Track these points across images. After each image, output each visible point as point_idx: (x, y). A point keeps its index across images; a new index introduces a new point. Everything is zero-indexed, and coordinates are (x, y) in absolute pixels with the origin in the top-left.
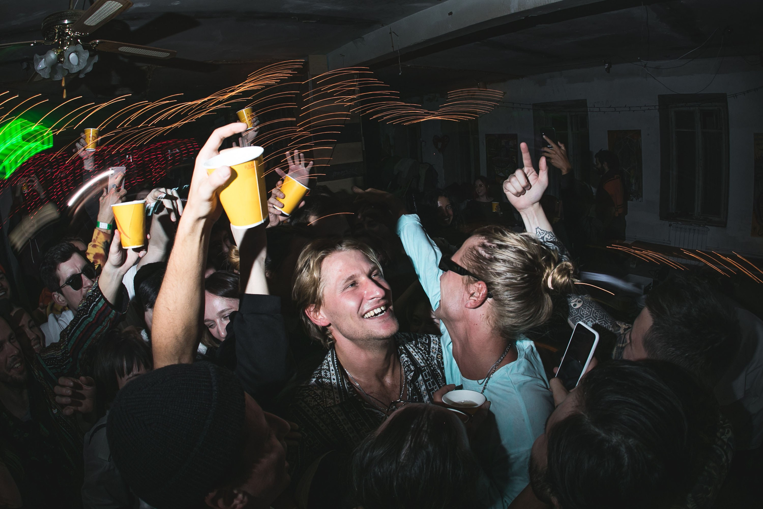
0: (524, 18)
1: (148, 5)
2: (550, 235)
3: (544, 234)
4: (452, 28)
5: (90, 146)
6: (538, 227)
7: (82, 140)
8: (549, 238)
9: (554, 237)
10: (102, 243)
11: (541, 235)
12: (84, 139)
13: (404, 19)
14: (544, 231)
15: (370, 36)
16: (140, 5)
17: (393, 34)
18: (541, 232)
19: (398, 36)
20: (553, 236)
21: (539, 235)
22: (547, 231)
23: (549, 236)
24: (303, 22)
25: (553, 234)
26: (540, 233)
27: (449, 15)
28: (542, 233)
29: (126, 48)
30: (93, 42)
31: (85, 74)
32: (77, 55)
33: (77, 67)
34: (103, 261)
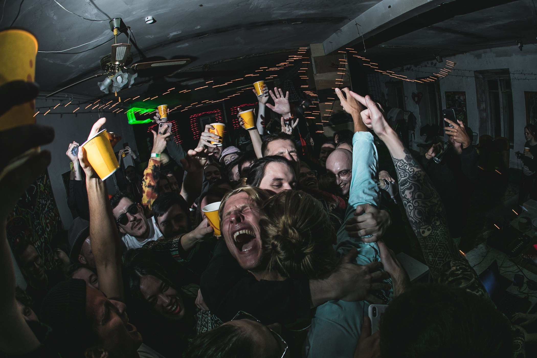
0: (440, 5)
1: (180, 32)
2: (401, 163)
3: (397, 162)
4: (392, 17)
7: (157, 114)
8: (401, 165)
9: (406, 164)
10: (152, 167)
12: (159, 113)
13: (362, 14)
14: (396, 159)
15: (345, 28)
16: (175, 33)
17: (357, 25)
19: (361, 26)
22: (399, 159)
24: (292, 24)
27: (389, 8)
29: (156, 64)
30: (133, 66)
31: (131, 85)
32: (121, 77)
33: (121, 84)
34: (151, 177)
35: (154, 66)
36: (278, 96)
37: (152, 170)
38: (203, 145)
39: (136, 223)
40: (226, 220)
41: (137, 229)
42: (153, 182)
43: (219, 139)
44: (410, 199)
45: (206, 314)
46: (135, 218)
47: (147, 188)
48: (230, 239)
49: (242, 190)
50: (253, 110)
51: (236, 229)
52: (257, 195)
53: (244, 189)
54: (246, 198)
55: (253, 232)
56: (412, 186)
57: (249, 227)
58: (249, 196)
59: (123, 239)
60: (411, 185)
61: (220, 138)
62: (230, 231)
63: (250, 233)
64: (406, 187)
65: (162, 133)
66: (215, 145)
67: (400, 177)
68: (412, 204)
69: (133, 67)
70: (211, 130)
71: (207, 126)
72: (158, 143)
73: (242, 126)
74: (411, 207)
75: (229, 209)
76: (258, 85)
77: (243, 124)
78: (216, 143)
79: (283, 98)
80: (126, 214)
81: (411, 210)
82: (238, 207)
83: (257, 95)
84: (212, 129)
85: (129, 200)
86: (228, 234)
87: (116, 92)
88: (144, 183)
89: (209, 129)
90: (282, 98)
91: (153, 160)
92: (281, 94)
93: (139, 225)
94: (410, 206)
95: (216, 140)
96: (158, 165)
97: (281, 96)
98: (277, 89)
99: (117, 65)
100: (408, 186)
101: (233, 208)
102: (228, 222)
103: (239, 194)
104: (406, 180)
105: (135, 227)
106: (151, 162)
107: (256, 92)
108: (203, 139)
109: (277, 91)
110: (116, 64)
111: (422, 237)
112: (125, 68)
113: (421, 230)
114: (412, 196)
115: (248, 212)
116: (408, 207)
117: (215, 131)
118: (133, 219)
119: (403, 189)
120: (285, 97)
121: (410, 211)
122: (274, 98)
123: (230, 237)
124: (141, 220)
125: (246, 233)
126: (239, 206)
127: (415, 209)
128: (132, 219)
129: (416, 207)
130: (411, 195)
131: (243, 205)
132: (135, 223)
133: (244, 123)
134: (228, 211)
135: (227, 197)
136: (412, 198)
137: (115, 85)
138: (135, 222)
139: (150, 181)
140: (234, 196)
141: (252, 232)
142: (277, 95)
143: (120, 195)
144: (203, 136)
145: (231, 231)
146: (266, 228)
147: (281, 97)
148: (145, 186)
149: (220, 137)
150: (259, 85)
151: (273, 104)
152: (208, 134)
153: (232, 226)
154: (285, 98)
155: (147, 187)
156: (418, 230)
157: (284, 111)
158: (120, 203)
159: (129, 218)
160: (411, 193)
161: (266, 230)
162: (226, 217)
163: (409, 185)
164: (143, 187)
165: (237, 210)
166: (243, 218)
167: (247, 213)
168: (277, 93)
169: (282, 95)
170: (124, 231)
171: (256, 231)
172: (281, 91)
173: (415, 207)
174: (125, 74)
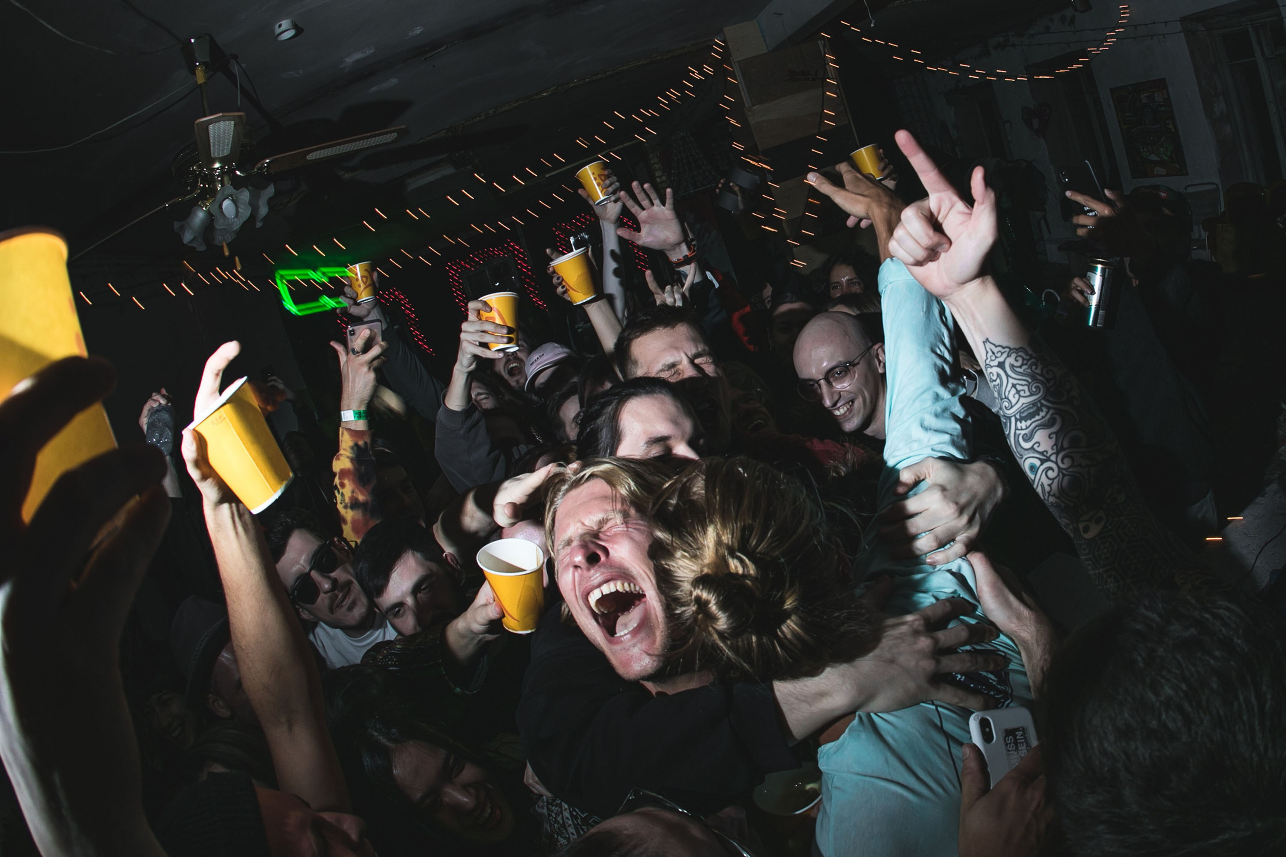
1: (372, 52)
2: (1020, 356)
3: (1005, 355)
5: (363, 293)
6: (987, 339)
8: (1019, 364)
9: (1033, 360)
10: (349, 450)
11: (996, 357)
12: (351, 286)
14: (1004, 348)
18: (995, 350)
20: (1027, 357)
21: (993, 358)
22: (1012, 347)
23: (1018, 358)
25: (1030, 352)
26: (993, 353)
28: (997, 353)
29: (318, 152)
30: (259, 165)
31: (261, 220)
32: (233, 201)
33: (236, 219)
34: (354, 481)
35: (314, 158)
36: (645, 203)
37: (352, 460)
38: (469, 356)
39: (340, 595)
40: (563, 559)
41: (345, 608)
42: (361, 492)
43: (508, 334)
44: (1050, 452)
45: (556, 806)
46: (335, 582)
47: (349, 511)
48: (581, 608)
49: (592, 476)
50: (588, 251)
51: (591, 583)
52: (632, 484)
53: (597, 473)
54: (605, 497)
55: (635, 585)
56: (1055, 416)
57: (625, 575)
58: (612, 490)
59: (311, 637)
60: (1052, 414)
61: (510, 330)
62: (577, 589)
63: (628, 589)
64: (1039, 422)
65: (359, 351)
66: (499, 351)
67: (1014, 397)
68: (1056, 463)
69: (259, 169)
70: (485, 315)
71: (472, 305)
72: (354, 379)
73: (565, 296)
74: (1053, 471)
75: (566, 532)
76: (590, 174)
77: (565, 292)
78: (502, 346)
79: (658, 206)
80: (308, 574)
81: (1053, 479)
82: (587, 523)
83: (591, 202)
84: (486, 311)
85: (309, 537)
86: (574, 599)
87: (225, 245)
88: (339, 497)
89: (478, 311)
90: (658, 208)
91: (349, 430)
92: (652, 197)
93: (349, 598)
94: (1050, 468)
95: (500, 339)
96: (366, 443)
97: (654, 202)
98: (639, 186)
99: (218, 169)
100: (1043, 417)
101: (575, 527)
102: (568, 565)
103: (586, 485)
104: (1036, 403)
105: (340, 606)
106: (344, 436)
107: (589, 196)
108: (467, 341)
109: (641, 189)
110: (215, 168)
111: (1083, 541)
112: (238, 173)
113: (1081, 526)
114: (1056, 444)
115: (615, 535)
116: (1044, 473)
117: (494, 314)
118: (331, 587)
119: (1027, 428)
120: (663, 203)
121: (1050, 482)
122: (635, 209)
123: (579, 605)
124: (350, 583)
125: (617, 591)
126: (591, 520)
127: (1064, 475)
128: (327, 586)
129: (1065, 469)
130: (1053, 442)
131: (600, 516)
132: (337, 596)
133: (567, 289)
134: (566, 536)
135: (559, 497)
136: (1055, 447)
137: (219, 225)
138: (336, 592)
139: (353, 492)
140: (574, 493)
141: (632, 585)
142: (643, 200)
143: (284, 524)
144: (465, 332)
145: (579, 589)
146: (669, 565)
147: (652, 204)
148: (343, 504)
149: (508, 327)
150: (593, 174)
151: (636, 226)
152: (477, 327)
153: (581, 576)
154: (664, 205)
155: (349, 508)
156: (1075, 525)
157: (668, 242)
158: (288, 548)
159: (319, 586)
160: (1052, 436)
161: (670, 570)
162: (562, 551)
163: (1046, 415)
164: (340, 507)
165: (585, 534)
166: (606, 551)
167: (612, 539)
168: (640, 196)
169: (655, 199)
170: (312, 617)
171: (644, 579)
172: (652, 190)
173: (1064, 471)
174: (242, 192)
